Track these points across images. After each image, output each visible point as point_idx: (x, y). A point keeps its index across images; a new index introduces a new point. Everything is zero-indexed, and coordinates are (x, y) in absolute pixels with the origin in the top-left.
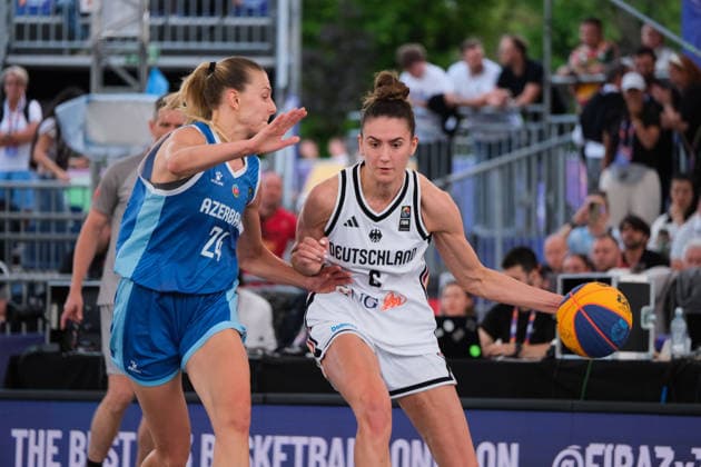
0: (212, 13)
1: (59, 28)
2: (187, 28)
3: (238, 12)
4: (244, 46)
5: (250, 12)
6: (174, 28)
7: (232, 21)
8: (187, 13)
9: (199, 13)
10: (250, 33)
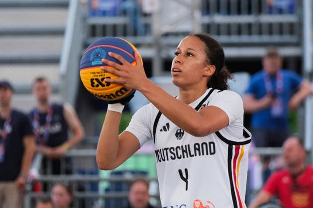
0: (249, 12)
1: (125, 27)
2: (229, 26)
3: (271, 10)
4: (276, 38)
5: (280, 11)
6: (219, 26)
7: (266, 19)
8: (229, 12)
9: (239, 12)
10: (281, 29)
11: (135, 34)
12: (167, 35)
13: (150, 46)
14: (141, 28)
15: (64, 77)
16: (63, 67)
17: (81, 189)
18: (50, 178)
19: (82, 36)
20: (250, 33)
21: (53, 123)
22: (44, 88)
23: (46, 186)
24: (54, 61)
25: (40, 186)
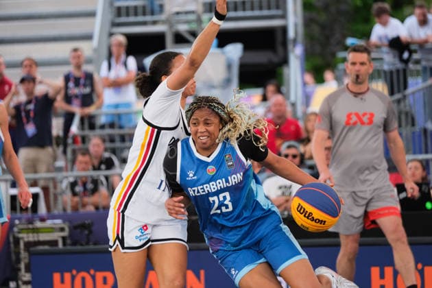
1: (144, 7)
4: (265, 12)
10: (269, 4)
11: (152, 13)
12: (178, 13)
13: (164, 22)
14: (157, 8)
15: (96, 50)
16: (95, 42)
17: (112, 140)
18: (87, 132)
19: (110, 17)
20: (244, 9)
21: (85, 86)
22: (79, 57)
23: (84, 139)
24: (89, 37)
25: (79, 139)
